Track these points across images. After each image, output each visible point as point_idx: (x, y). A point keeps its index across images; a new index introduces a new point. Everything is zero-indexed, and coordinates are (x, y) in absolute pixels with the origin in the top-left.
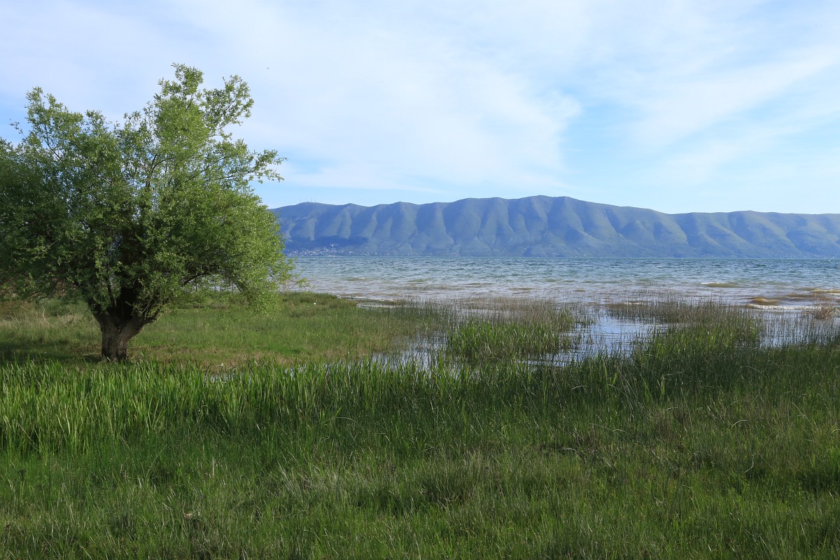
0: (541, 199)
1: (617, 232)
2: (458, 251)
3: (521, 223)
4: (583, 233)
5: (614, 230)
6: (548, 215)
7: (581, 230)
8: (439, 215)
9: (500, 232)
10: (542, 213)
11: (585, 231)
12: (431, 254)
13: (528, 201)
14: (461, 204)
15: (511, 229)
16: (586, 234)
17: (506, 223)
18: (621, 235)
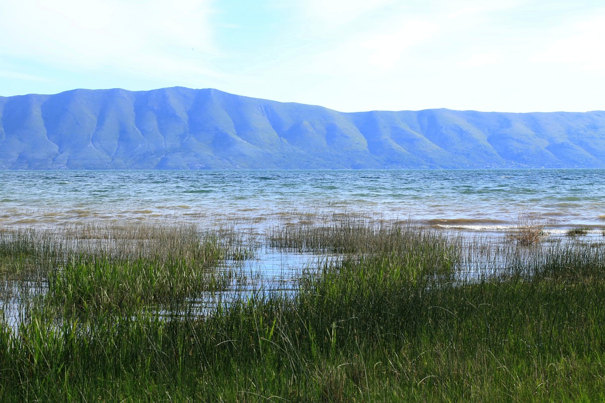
0: (179, 91)
1: (280, 136)
2: (65, 162)
3: (152, 124)
4: (235, 137)
5: (275, 134)
6: (189, 113)
7: (232, 134)
8: (36, 112)
9: (123, 135)
10: (181, 110)
11: (238, 134)
12: (26, 167)
13: (161, 94)
14: (67, 97)
15: (140, 132)
16: (239, 139)
17: (131, 123)
18: (285, 141)
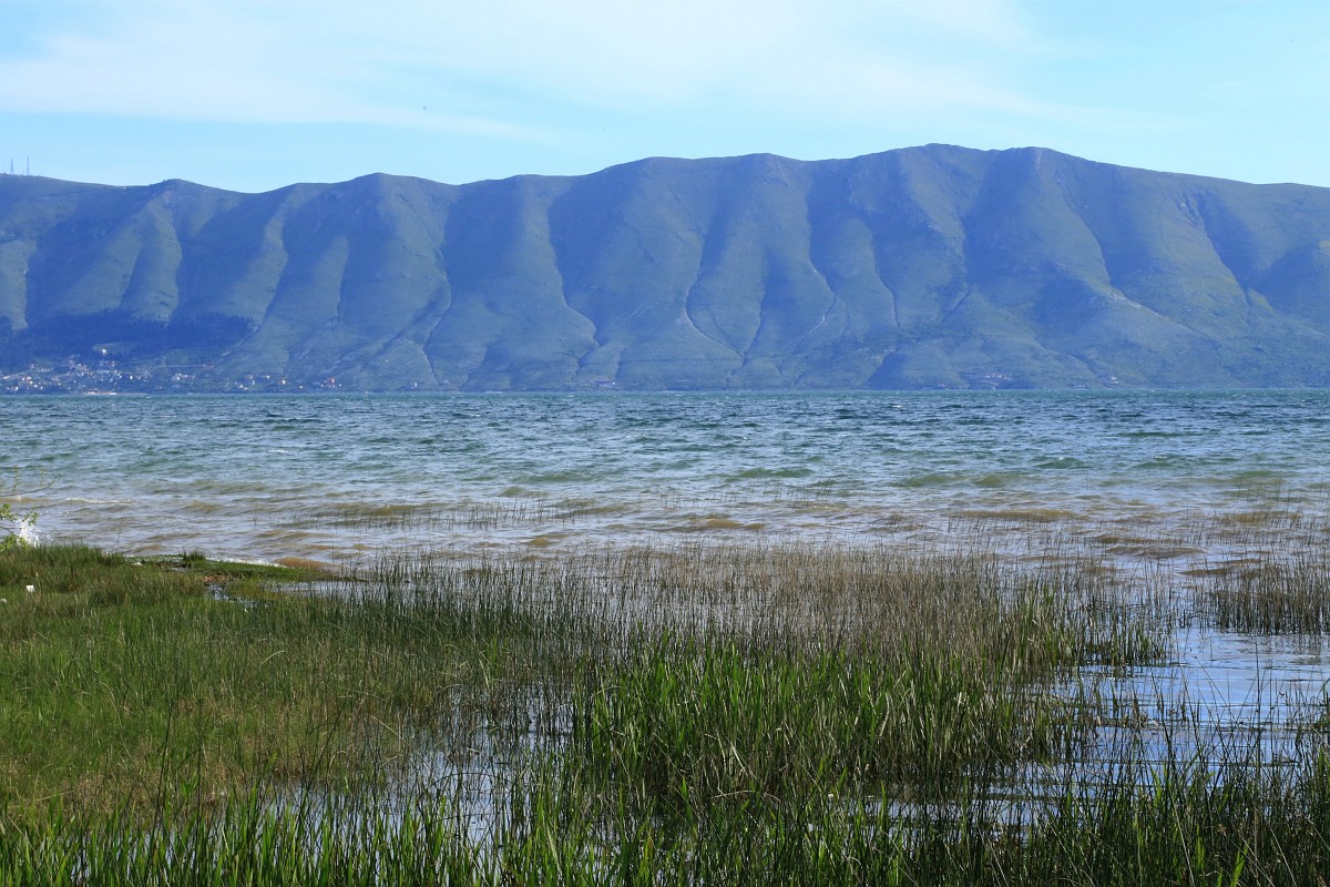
0: (937, 156)
1: (1244, 285)
2: (614, 368)
3: (861, 255)
4: (1106, 290)
5: (1231, 280)
6: (968, 222)
7: (1097, 281)
8: (536, 227)
9: (776, 291)
10: (942, 213)
11: (1116, 282)
12: (506, 382)
13: (888, 167)
14: (621, 182)
15: (824, 281)
16: (1119, 297)
17: (799, 254)
18: (1261, 300)
